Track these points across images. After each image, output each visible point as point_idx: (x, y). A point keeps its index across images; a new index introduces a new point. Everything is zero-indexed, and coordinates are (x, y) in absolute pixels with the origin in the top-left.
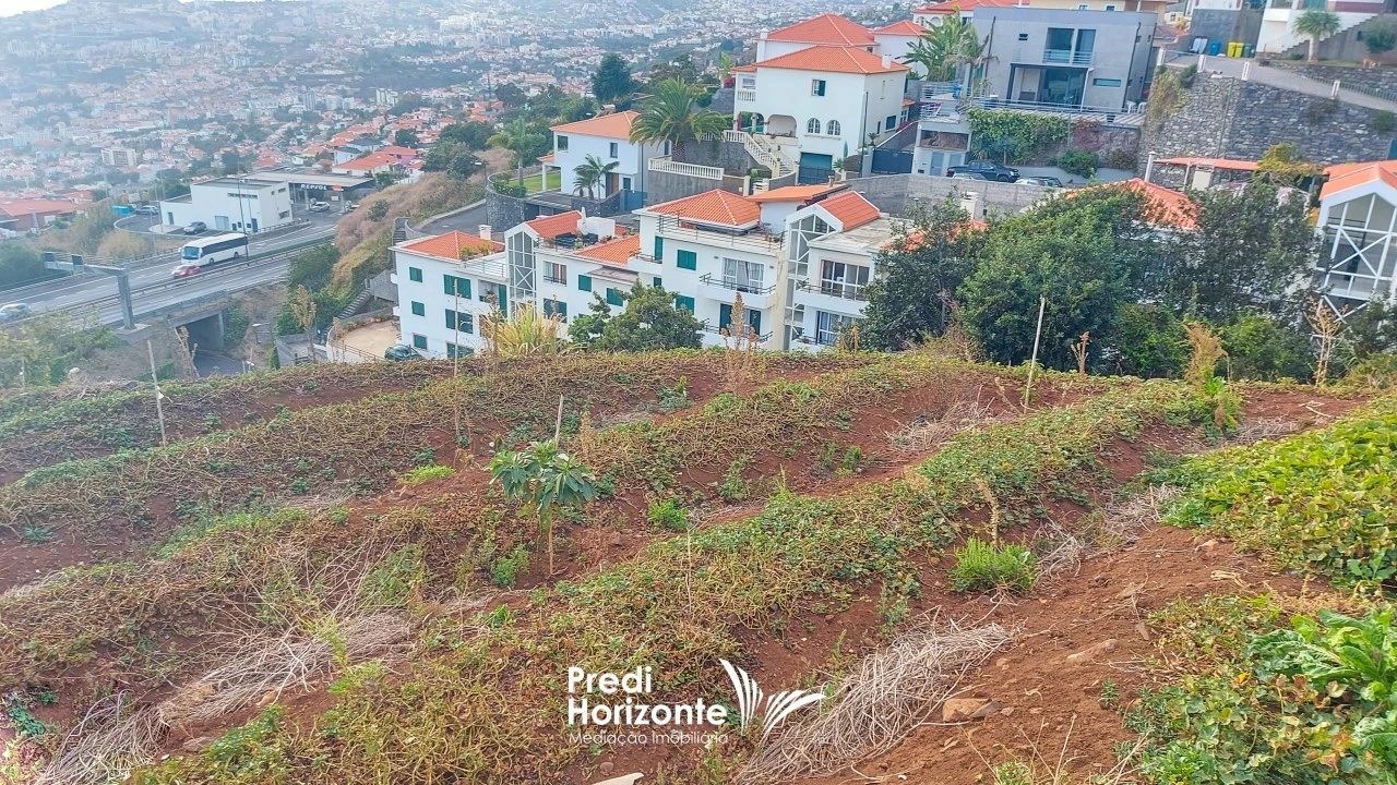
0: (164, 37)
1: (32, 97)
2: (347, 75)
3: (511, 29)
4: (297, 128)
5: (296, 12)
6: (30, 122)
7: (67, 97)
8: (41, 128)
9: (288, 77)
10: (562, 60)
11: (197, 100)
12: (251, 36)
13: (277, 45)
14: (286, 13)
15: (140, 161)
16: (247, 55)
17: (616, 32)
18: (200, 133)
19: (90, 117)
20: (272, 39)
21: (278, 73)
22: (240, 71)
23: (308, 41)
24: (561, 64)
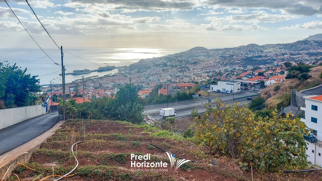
0: (205, 56)
1: (181, 67)
2: (241, 62)
3: (282, 52)
4: (229, 73)
5: (231, 50)
6: (180, 71)
7: (186, 67)
8: (181, 73)
9: (228, 63)
10: (297, 58)
11: (209, 68)
12: (221, 55)
13: (226, 57)
14: (229, 50)
15: (198, 79)
16: (220, 59)
17: (312, 51)
18: (209, 74)
19: (190, 71)
20: (226, 56)
21: (226, 62)
22: (218, 62)
23: (233, 56)
24: (296, 59)
